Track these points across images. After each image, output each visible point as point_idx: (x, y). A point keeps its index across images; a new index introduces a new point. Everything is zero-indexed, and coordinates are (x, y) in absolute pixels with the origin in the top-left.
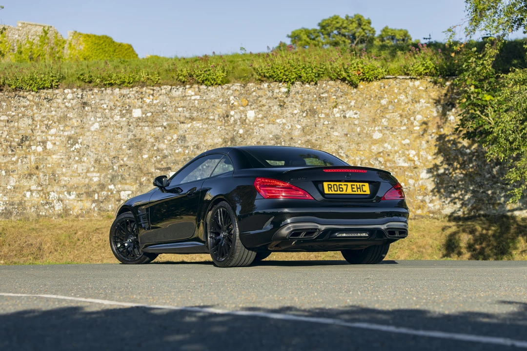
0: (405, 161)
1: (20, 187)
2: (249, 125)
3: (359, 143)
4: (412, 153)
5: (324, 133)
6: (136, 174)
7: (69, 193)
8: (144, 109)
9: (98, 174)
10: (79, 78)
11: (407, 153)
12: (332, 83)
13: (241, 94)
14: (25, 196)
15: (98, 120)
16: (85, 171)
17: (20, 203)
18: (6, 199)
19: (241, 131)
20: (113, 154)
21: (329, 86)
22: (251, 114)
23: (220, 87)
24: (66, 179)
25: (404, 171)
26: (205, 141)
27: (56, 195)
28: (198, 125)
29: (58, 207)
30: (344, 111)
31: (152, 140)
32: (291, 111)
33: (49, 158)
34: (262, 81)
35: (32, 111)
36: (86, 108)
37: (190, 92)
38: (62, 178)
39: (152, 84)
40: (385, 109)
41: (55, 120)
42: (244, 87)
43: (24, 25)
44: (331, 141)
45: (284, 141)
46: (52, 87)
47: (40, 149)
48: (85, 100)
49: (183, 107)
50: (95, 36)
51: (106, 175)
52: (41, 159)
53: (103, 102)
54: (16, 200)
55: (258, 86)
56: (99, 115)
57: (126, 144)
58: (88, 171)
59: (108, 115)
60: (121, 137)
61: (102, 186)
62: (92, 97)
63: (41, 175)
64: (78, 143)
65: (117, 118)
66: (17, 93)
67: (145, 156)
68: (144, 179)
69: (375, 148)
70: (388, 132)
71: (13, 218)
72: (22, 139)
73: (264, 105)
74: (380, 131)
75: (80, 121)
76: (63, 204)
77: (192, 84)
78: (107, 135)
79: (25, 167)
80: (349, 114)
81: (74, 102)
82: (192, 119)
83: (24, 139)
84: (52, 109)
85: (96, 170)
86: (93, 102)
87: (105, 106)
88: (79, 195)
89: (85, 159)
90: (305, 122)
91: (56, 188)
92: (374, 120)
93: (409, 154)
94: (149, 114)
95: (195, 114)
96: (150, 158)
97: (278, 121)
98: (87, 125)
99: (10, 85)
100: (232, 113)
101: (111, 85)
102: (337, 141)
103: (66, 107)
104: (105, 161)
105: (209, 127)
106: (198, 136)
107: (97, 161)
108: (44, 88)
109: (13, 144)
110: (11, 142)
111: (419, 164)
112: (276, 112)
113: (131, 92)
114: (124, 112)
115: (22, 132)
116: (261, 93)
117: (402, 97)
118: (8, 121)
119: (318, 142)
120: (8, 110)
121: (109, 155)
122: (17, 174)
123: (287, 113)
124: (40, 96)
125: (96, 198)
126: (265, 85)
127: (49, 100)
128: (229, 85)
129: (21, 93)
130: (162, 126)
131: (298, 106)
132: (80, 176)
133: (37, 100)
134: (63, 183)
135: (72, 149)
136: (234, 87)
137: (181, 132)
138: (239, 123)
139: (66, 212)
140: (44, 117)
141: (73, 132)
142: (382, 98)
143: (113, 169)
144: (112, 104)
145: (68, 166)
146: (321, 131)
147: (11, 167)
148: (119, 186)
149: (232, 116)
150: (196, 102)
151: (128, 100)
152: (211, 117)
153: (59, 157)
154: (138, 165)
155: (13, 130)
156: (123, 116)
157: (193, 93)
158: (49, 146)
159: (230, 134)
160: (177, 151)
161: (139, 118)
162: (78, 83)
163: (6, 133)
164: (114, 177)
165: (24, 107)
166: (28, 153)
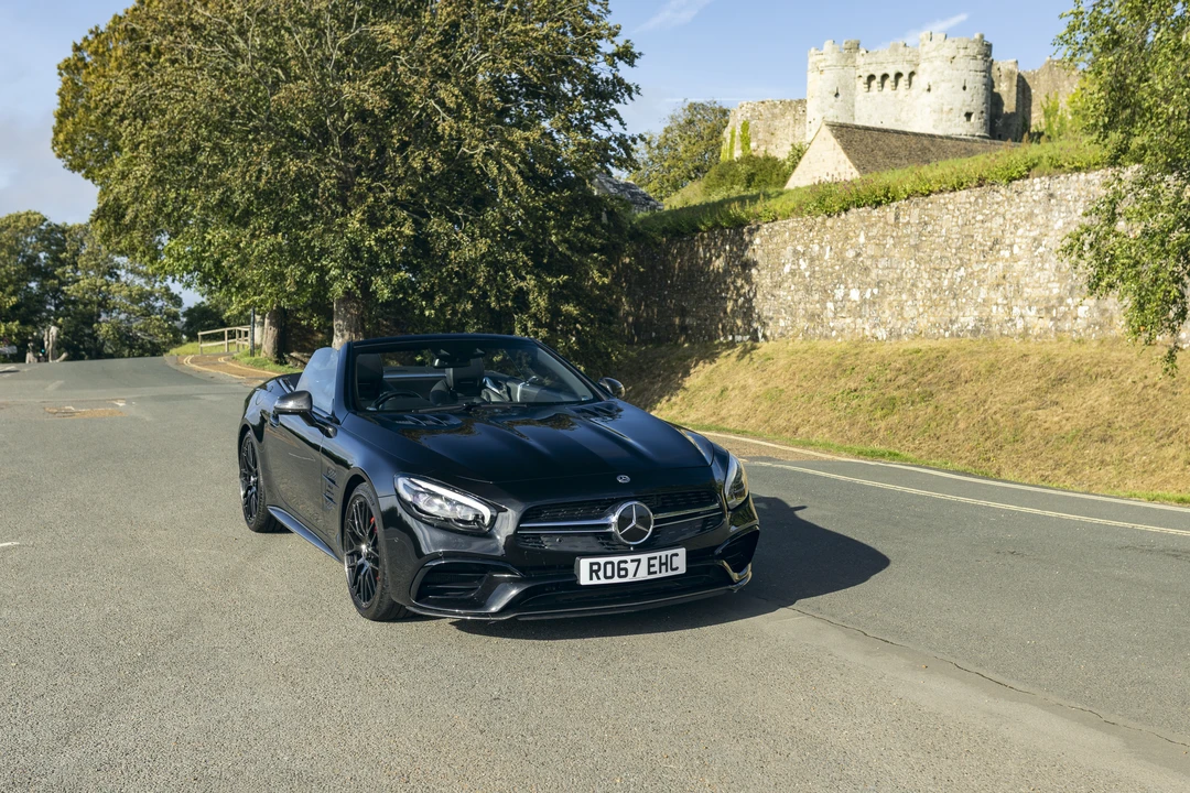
1: (989, 299)
7: (1030, 308)
9: (1058, 285)
14: (992, 310)
15: (1062, 215)
16: (1047, 281)
17: (988, 320)
18: (976, 313)
27: (1019, 311)
29: (1020, 324)
33: (1015, 265)
35: (1004, 207)
36: (1053, 201)
38: (1026, 289)
41: (1023, 218)
46: (1022, 177)
48: (1051, 192)
52: (1008, 268)
53: (1068, 192)
54: (985, 315)
56: (1063, 209)
58: (1049, 282)
59: (1072, 208)
61: (1061, 300)
62: (1059, 186)
63: (1008, 284)
64: (1042, 245)
71: (980, 336)
72: (993, 243)
75: (1045, 218)
76: (1024, 321)
79: (994, 276)
81: (1041, 194)
83: (995, 242)
84: (1021, 204)
86: (1059, 193)
87: (1069, 197)
88: (1038, 311)
89: (1047, 266)
91: (1020, 302)
98: (1051, 223)
101: (1078, 169)
103: (1034, 200)
108: (1015, 179)
109: (987, 248)
110: (984, 247)
115: (994, 234)
120: (983, 208)
122: (987, 284)
124: (1011, 190)
125: (1054, 315)
127: (1019, 193)
129: (996, 187)
132: (1041, 286)
133: (1008, 194)
134: (1025, 295)
135: (1036, 253)
140: (1013, 214)
141: (1038, 232)
144: (1076, 193)
145: (1031, 274)
147: (982, 276)
148: (1078, 300)
151: (1092, 188)
153: (1024, 263)
155: (986, 232)
158: (1016, 250)
162: (1048, 170)
163: (980, 236)
164: (1072, 288)
165: (997, 203)
166: (998, 259)
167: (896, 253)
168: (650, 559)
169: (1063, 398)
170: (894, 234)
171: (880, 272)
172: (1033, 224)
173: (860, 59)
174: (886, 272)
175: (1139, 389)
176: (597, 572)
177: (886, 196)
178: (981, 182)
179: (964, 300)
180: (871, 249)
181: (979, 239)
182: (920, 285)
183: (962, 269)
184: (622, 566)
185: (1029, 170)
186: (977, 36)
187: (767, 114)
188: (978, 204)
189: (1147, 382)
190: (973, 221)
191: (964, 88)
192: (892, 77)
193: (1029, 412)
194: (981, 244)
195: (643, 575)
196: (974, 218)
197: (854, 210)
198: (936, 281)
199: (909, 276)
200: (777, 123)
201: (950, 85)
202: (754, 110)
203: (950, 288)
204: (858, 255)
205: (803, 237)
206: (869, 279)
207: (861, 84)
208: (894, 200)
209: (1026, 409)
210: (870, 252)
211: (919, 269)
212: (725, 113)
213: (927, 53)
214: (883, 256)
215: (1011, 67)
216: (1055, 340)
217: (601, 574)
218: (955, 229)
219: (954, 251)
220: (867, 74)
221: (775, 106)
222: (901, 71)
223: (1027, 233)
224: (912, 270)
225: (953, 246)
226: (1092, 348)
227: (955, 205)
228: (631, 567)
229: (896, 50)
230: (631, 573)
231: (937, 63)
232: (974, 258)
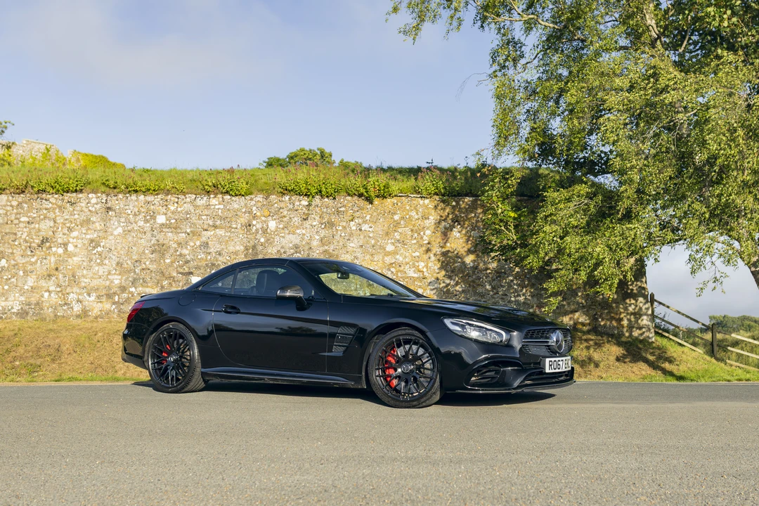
0: (415, 272)
1: (39, 287)
2: (271, 234)
3: (372, 255)
4: (422, 265)
5: (341, 244)
6: (158, 277)
7: (89, 295)
8: (168, 216)
9: (120, 277)
10: (104, 184)
11: (417, 264)
12: (349, 198)
13: (264, 205)
14: (42, 296)
15: (122, 224)
16: (107, 273)
17: (37, 304)
18: (22, 298)
19: (262, 240)
20: (135, 257)
21: (347, 201)
22: (272, 225)
23: (243, 198)
24: (86, 280)
26: (227, 248)
27: (76, 296)
28: (221, 233)
29: (77, 308)
30: (360, 225)
32: (310, 223)
33: (69, 260)
34: (284, 194)
35: (55, 213)
36: (110, 213)
37: (214, 201)
39: (178, 192)
40: (397, 224)
41: (78, 223)
42: (266, 199)
43: (28, 143)
44: (348, 252)
45: (303, 250)
46: (76, 191)
47: (60, 251)
48: (109, 205)
49: (207, 215)
50: (92, 155)
51: (128, 278)
52: (61, 261)
53: (127, 207)
54: (33, 300)
55: (280, 199)
56: (123, 220)
57: (149, 248)
58: (109, 273)
59: (132, 220)
60: (145, 242)
61: (123, 289)
62: (117, 202)
63: (61, 276)
64: (100, 246)
65: (141, 223)
66: (40, 195)
67: (168, 261)
68: (166, 283)
69: (388, 260)
70: (399, 245)
71: (29, 318)
72: (42, 241)
73: (285, 216)
74: (393, 244)
75: (103, 225)
76: (82, 305)
77: (216, 194)
79: (45, 268)
80: (365, 227)
81: (98, 207)
82: (215, 227)
83: (45, 241)
84: (75, 212)
85: (118, 273)
86: (118, 207)
87: (129, 212)
88: (99, 297)
89: (106, 262)
90: (323, 233)
91: (76, 290)
92: (387, 234)
93: (418, 266)
94: (173, 221)
95: (218, 223)
96: (172, 262)
97: (298, 231)
98: (110, 229)
99: (32, 187)
100: (254, 222)
101: (136, 191)
102: (353, 251)
103: (90, 210)
104: (127, 264)
105: (232, 235)
106: (220, 243)
107: (119, 264)
108: (68, 192)
109: (33, 245)
110: (31, 243)
111: (427, 275)
112: (296, 223)
113: (156, 199)
114: (148, 217)
115: (43, 233)
116: (282, 205)
117: (413, 213)
118: (29, 222)
119: (336, 253)
120: (29, 211)
121: (131, 258)
122: (36, 275)
123: (307, 224)
124: (63, 200)
125: (117, 300)
126: (287, 198)
127: (72, 204)
128: (253, 196)
129: (44, 195)
130: (186, 232)
131: (317, 218)
132: (100, 278)
133: (60, 203)
134: (83, 284)
135: (93, 252)
136: (258, 199)
137: (204, 239)
138: (260, 232)
139: (84, 314)
140: (66, 220)
141: (95, 236)
142: (395, 214)
143: (135, 272)
144: (136, 210)
145: (89, 268)
146: (338, 242)
147: (29, 267)
148: (140, 289)
149: (254, 225)
150: (220, 211)
151: (152, 207)
152: (234, 226)
153: (80, 259)
154: (160, 269)
155: (33, 232)
156: (146, 221)
157: (217, 203)
158: (70, 248)
159: (251, 242)
160: (199, 257)
161: (163, 224)
162: (103, 188)
163: (26, 234)
165: (46, 209)
166: (48, 254)
172: (89, 229)
181: (24, 236)
188: (22, 208)
194: (26, 241)
196: (17, 219)
223: (83, 236)
232: (18, 252)
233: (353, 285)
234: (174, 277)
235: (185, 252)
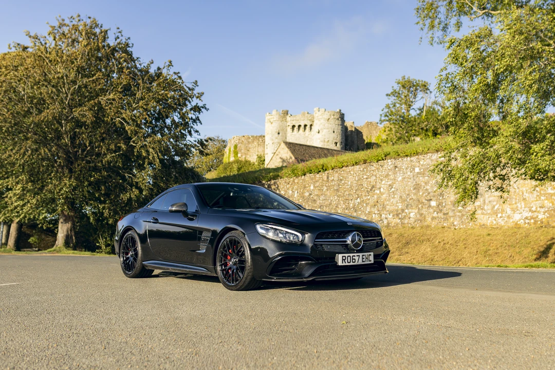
6: (417, 203)
7: (389, 214)
8: (420, 168)
9: (401, 204)
15: (401, 175)
20: (407, 193)
25: (552, 196)
27: (385, 216)
29: (385, 222)
31: (424, 184)
33: (382, 196)
35: (376, 172)
36: (397, 169)
38: (387, 207)
39: (424, 153)
41: (384, 176)
46: (383, 160)
47: (378, 192)
48: (396, 165)
51: (404, 205)
52: (379, 198)
53: (403, 165)
56: (401, 172)
57: (413, 187)
58: (397, 203)
59: (405, 172)
60: (411, 184)
61: (403, 210)
62: (399, 163)
63: (379, 205)
64: (393, 188)
65: (409, 173)
66: (370, 164)
67: (421, 193)
68: (420, 206)
72: (372, 187)
75: (394, 176)
78: (405, 183)
79: (373, 202)
81: (391, 166)
84: (383, 171)
85: (400, 202)
86: (399, 166)
87: (404, 167)
88: (393, 216)
89: (396, 196)
91: (385, 212)
94: (422, 170)
96: (423, 194)
98: (396, 178)
101: (407, 156)
103: (388, 169)
104: (404, 197)
107: (401, 197)
108: (380, 160)
109: (369, 190)
113: (414, 158)
114: (412, 170)
115: (372, 183)
118: (367, 178)
120: (367, 173)
121: (405, 194)
122: (370, 205)
127: (382, 166)
129: (372, 164)
132: (394, 205)
133: (377, 166)
134: (387, 209)
135: (391, 191)
140: (380, 175)
141: (391, 182)
143: (407, 201)
144: (407, 166)
145: (389, 200)
147: (368, 202)
148: (410, 210)
151: (413, 163)
153: (386, 196)
155: (368, 183)
158: (382, 190)
161: (418, 173)
162: (394, 156)
164: (407, 205)
165: (373, 171)
166: (374, 194)
167: (328, 193)
168: (363, 256)
169: (410, 250)
170: (327, 185)
171: (321, 202)
173: (288, 118)
174: (324, 201)
175: (442, 245)
176: (345, 260)
177: (322, 168)
178: (365, 162)
179: (360, 212)
180: (316, 192)
181: (365, 186)
182: (340, 207)
183: (359, 199)
184: (354, 258)
185: (386, 156)
186: (338, 110)
187: (245, 141)
188: (364, 171)
189: (445, 242)
190: (362, 179)
191: (334, 132)
192: (303, 126)
193: (397, 257)
194: (366, 188)
195: (360, 262)
196: (363, 177)
197: (308, 175)
198: (347, 204)
199: (334, 203)
200: (250, 146)
201: (328, 130)
202: (239, 139)
203: (354, 208)
204: (310, 194)
205: (284, 188)
206: (316, 205)
207: (289, 129)
208: (326, 170)
209: (395, 256)
210: (316, 193)
211: (339, 200)
212: (224, 141)
213: (318, 117)
214: (322, 195)
215: (352, 124)
216: (401, 228)
217: (346, 261)
218: (355, 182)
219: (354, 191)
220: (292, 125)
221: (249, 138)
222: (307, 124)
223: (386, 183)
224: (336, 200)
225: (354, 189)
226: (417, 230)
227: (354, 172)
228: (356, 258)
229: (304, 115)
230: (357, 261)
231: (322, 121)
232: (363, 194)
233: (514, 200)
234: (423, 203)
235: (428, 187)
